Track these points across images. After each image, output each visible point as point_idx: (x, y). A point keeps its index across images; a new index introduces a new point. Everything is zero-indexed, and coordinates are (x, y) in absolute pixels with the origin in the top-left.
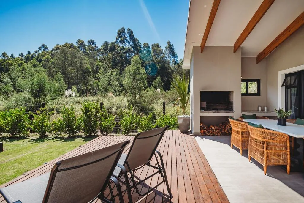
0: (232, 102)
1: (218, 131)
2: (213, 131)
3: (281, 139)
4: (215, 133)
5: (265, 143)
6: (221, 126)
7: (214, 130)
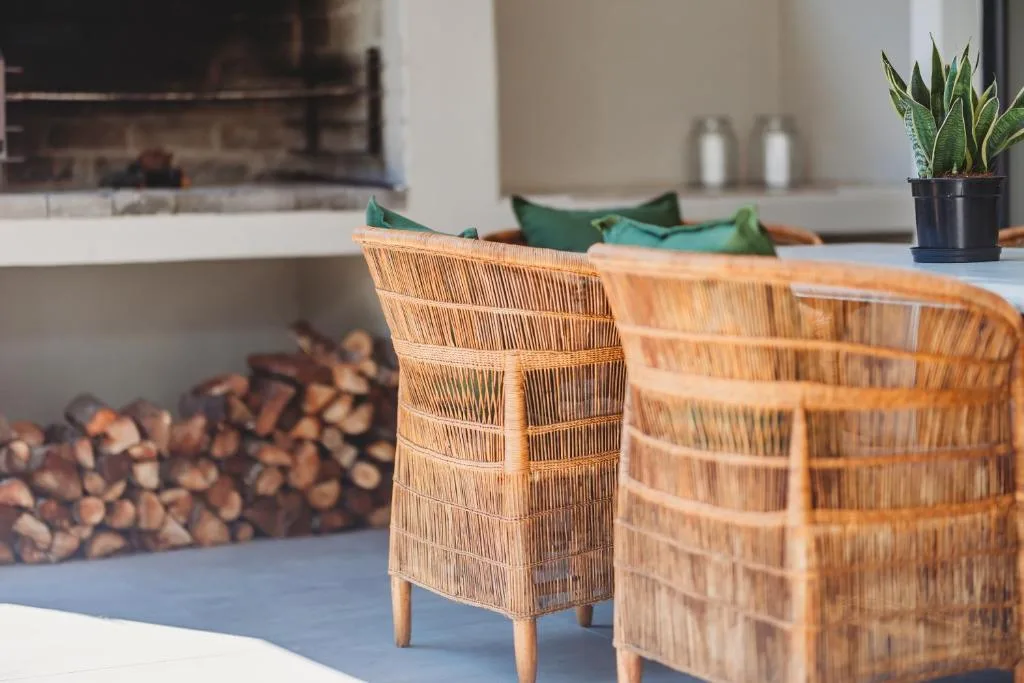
0: (374, 57)
1: (194, 478)
2: (133, 491)
3: (957, 370)
4: (153, 515)
5: (799, 429)
6: (239, 410)
7: (147, 474)
